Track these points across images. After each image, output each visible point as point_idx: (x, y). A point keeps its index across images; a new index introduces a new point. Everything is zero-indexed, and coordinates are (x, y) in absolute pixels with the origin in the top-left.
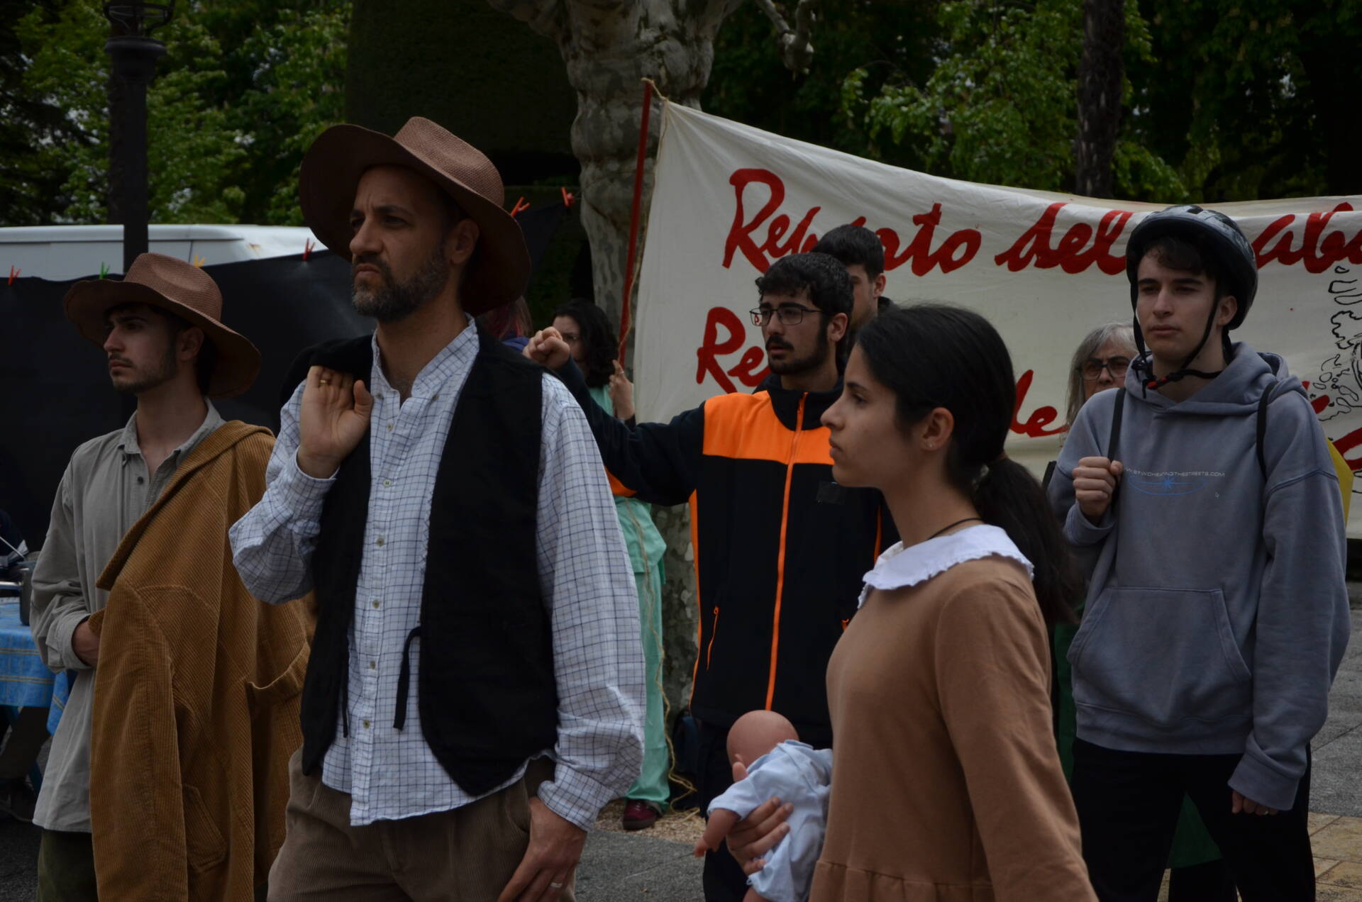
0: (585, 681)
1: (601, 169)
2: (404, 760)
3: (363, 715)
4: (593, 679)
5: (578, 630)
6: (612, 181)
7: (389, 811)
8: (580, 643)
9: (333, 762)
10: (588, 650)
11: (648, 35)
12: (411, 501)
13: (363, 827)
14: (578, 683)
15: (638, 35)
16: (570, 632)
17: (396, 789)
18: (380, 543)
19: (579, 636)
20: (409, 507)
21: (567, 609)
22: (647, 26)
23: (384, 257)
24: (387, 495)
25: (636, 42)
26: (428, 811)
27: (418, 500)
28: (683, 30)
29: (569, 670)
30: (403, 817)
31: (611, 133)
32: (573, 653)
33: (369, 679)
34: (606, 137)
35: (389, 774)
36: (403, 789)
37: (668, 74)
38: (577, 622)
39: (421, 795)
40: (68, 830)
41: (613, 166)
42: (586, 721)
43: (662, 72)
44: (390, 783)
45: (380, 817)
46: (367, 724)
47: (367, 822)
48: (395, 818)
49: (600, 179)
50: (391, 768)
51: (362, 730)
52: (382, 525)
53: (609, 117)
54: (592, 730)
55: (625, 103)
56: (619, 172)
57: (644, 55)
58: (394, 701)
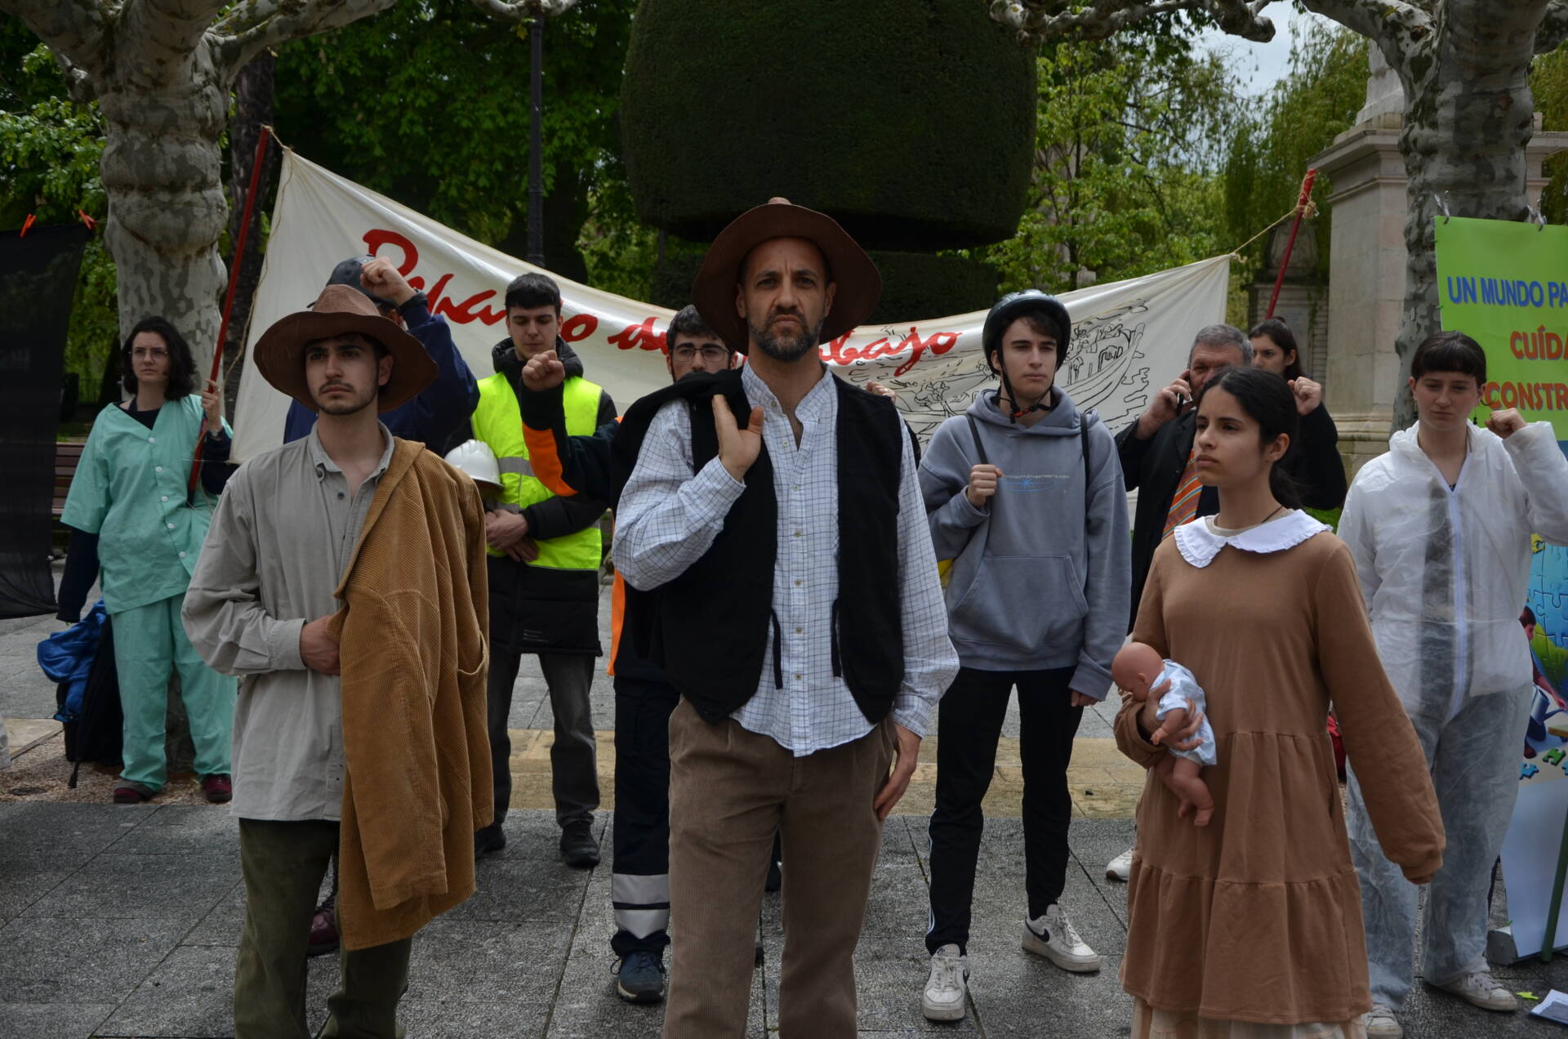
0: (931, 632)
1: (150, 198)
2: (837, 701)
3: (795, 670)
4: (937, 630)
5: (925, 594)
6: (163, 210)
7: (823, 742)
8: (927, 604)
9: (754, 711)
10: (933, 609)
11: (198, 79)
12: (822, 501)
13: (807, 757)
14: (925, 634)
15: (191, 79)
16: (919, 596)
17: (830, 725)
18: (797, 534)
19: (926, 599)
20: (822, 506)
21: (917, 580)
22: (196, 71)
23: (800, 310)
24: (798, 497)
25: (190, 84)
26: (852, 739)
27: (828, 500)
28: (219, 76)
29: (917, 625)
30: (835, 745)
31: (165, 166)
32: (922, 612)
33: (796, 642)
34: (159, 169)
35: (824, 714)
36: (836, 723)
37: (213, 116)
38: (924, 588)
39: (848, 727)
40: (302, 819)
41: (164, 197)
42: (932, 661)
43: (209, 114)
44: (824, 720)
45: (818, 747)
46: (798, 677)
47: (809, 753)
48: (829, 747)
49: (148, 207)
50: (825, 708)
51: (795, 682)
52: (799, 520)
53: (163, 152)
54: (938, 667)
55: (177, 140)
56: (171, 203)
57: (196, 97)
58: (830, 656)
